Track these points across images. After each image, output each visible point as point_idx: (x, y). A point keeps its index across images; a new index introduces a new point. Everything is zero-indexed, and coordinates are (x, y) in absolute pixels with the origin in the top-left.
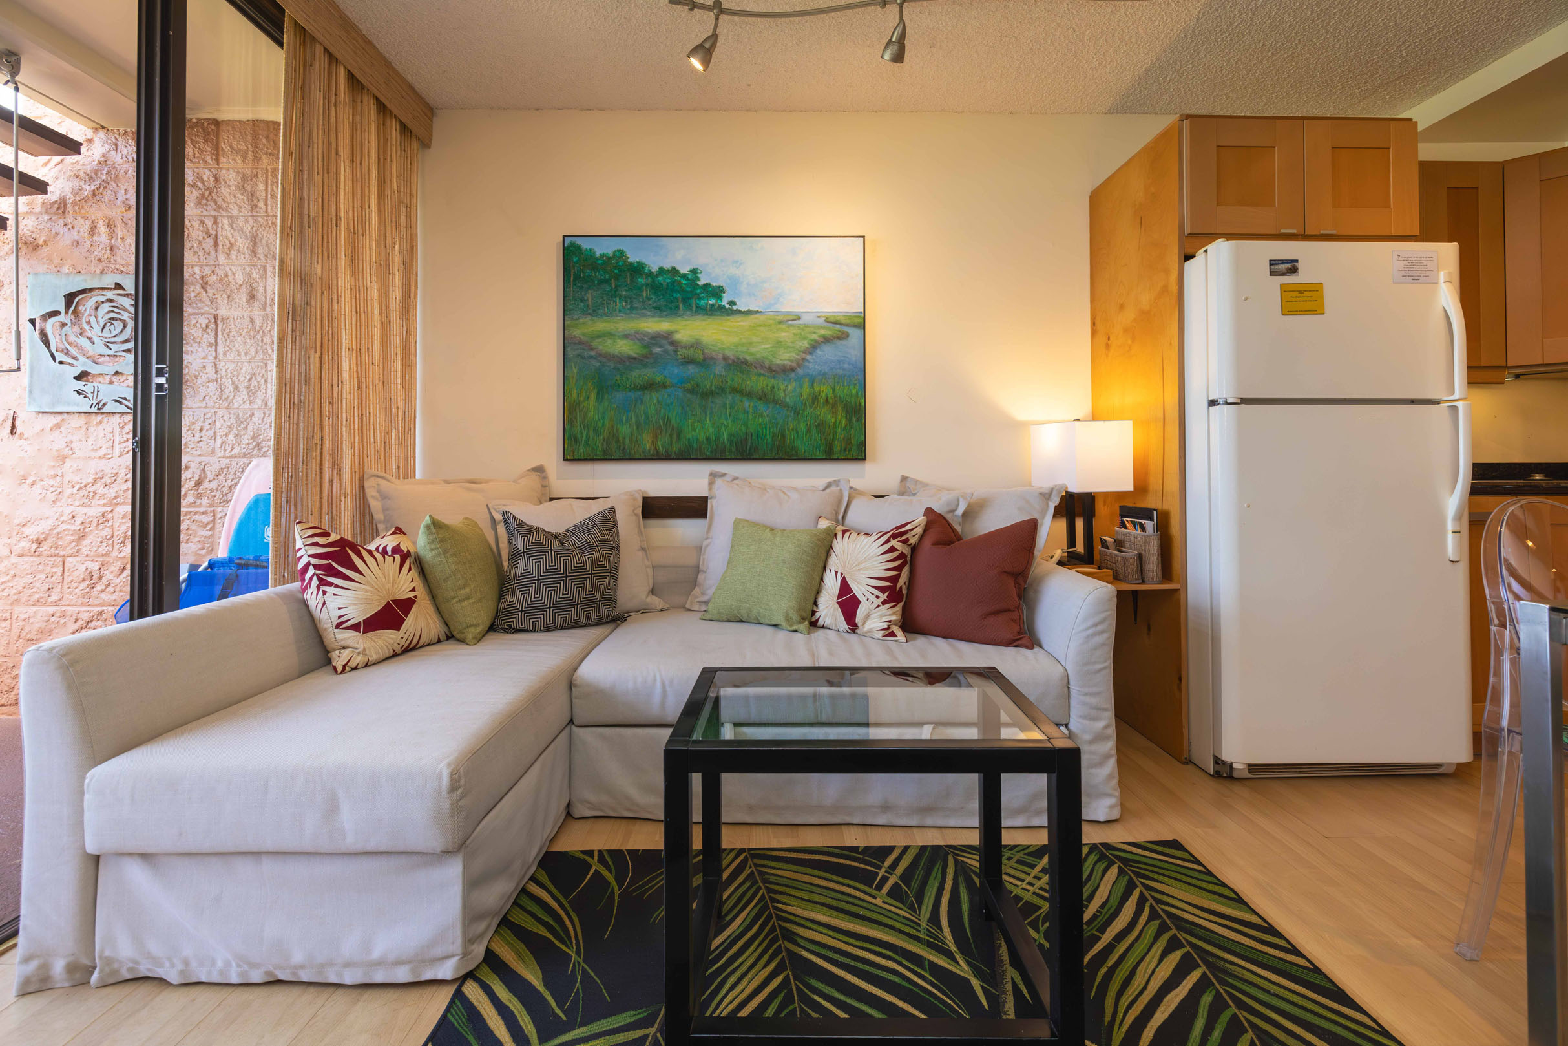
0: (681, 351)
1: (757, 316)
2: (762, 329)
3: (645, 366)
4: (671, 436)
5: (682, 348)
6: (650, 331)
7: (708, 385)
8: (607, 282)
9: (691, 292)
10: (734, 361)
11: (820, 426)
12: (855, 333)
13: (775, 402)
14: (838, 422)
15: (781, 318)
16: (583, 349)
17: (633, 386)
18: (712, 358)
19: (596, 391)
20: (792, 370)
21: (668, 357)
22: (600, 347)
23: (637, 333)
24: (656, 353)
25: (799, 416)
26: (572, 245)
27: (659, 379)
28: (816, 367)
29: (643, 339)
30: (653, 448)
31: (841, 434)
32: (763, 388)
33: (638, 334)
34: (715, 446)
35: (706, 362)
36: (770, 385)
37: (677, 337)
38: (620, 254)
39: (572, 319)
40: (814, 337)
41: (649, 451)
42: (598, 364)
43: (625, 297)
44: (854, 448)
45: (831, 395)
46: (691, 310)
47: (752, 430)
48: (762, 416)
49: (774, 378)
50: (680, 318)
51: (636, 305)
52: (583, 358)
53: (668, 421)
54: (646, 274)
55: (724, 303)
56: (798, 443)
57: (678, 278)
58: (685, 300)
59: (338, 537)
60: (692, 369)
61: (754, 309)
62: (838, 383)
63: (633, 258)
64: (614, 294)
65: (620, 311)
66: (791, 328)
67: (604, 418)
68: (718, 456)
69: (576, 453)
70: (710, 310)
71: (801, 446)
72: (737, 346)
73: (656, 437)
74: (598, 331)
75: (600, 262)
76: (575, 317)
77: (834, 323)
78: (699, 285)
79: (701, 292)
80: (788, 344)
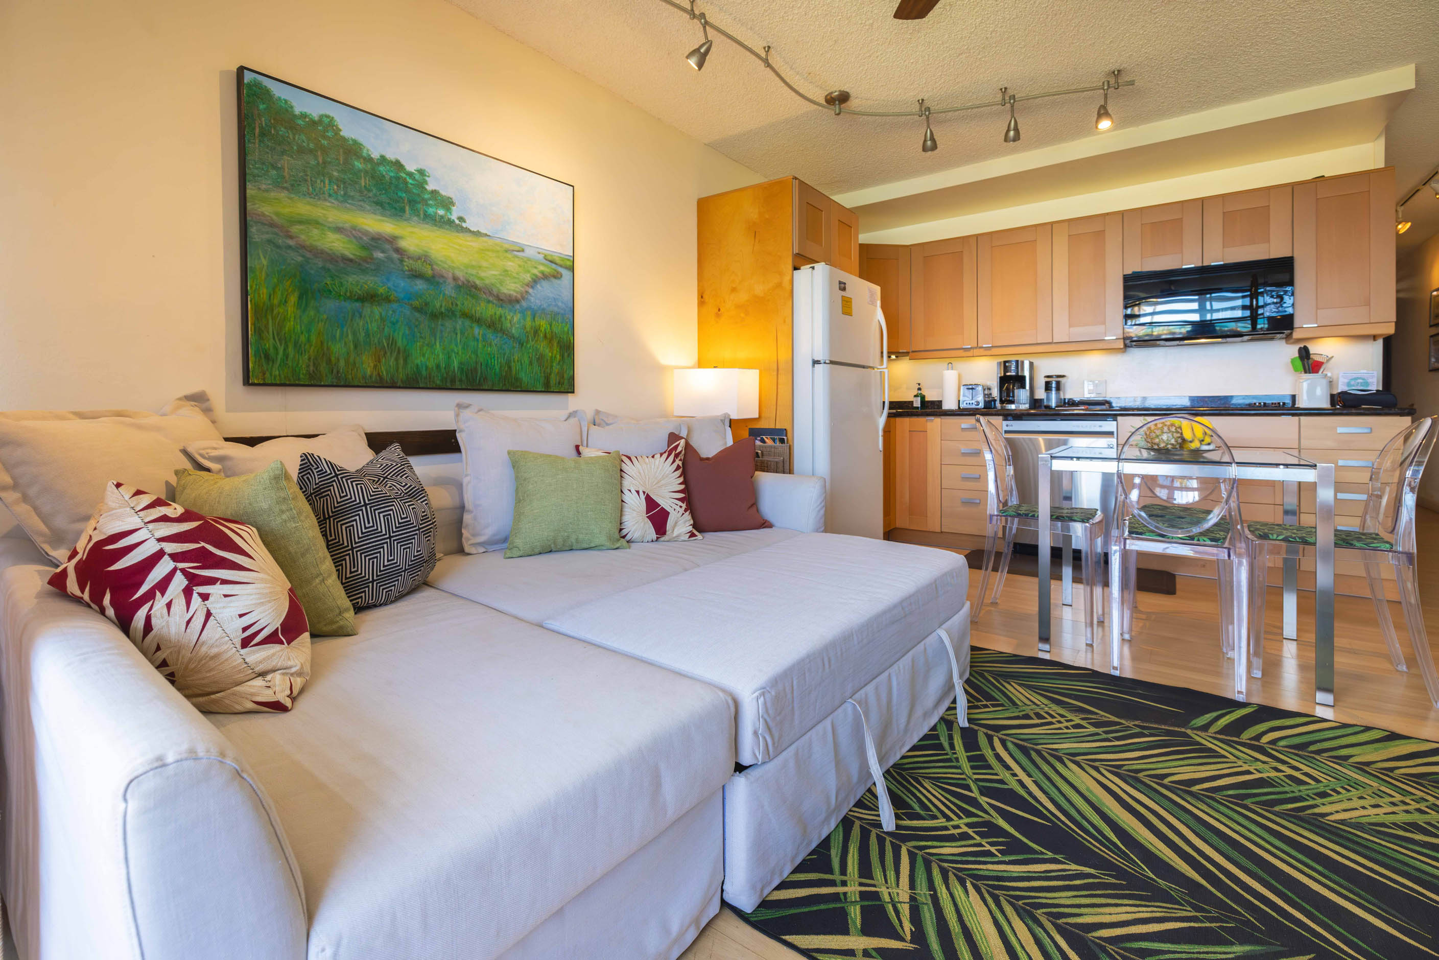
0: (407, 262)
1: (485, 239)
2: (490, 254)
3: (364, 271)
4: (397, 359)
5: (409, 258)
6: (370, 229)
7: (438, 305)
8: (311, 152)
9: (418, 195)
10: (463, 283)
11: (541, 358)
13: (503, 331)
14: (554, 356)
15: (507, 246)
16: (276, 234)
17: (348, 294)
18: (443, 277)
19: (296, 294)
20: (518, 301)
21: (392, 266)
22: (303, 237)
23: (354, 228)
24: (377, 258)
25: (523, 348)
26: (258, 85)
27: (381, 290)
28: (537, 301)
29: (361, 238)
30: (375, 373)
31: (556, 368)
32: (491, 316)
33: (355, 230)
34: (445, 375)
35: (434, 280)
36: (498, 313)
37: (403, 244)
38: (328, 121)
39: (259, 189)
40: (535, 271)
41: (371, 376)
42: (300, 259)
43: (337, 180)
44: (566, 382)
45: (548, 330)
46: (418, 216)
47: (482, 360)
48: (491, 345)
49: (502, 307)
53: (392, 342)
54: (365, 159)
55: (454, 217)
56: (522, 375)
57: (404, 175)
58: (412, 202)
60: (420, 285)
61: (483, 231)
63: (344, 132)
64: (318, 171)
65: (330, 195)
66: (517, 259)
67: (309, 331)
68: (449, 385)
69: (268, 375)
70: (436, 221)
71: (525, 377)
72: (464, 267)
73: (379, 361)
74: (299, 214)
75: (300, 122)
76: (264, 187)
77: (551, 262)
78: (426, 189)
79: (430, 199)
80: (514, 274)
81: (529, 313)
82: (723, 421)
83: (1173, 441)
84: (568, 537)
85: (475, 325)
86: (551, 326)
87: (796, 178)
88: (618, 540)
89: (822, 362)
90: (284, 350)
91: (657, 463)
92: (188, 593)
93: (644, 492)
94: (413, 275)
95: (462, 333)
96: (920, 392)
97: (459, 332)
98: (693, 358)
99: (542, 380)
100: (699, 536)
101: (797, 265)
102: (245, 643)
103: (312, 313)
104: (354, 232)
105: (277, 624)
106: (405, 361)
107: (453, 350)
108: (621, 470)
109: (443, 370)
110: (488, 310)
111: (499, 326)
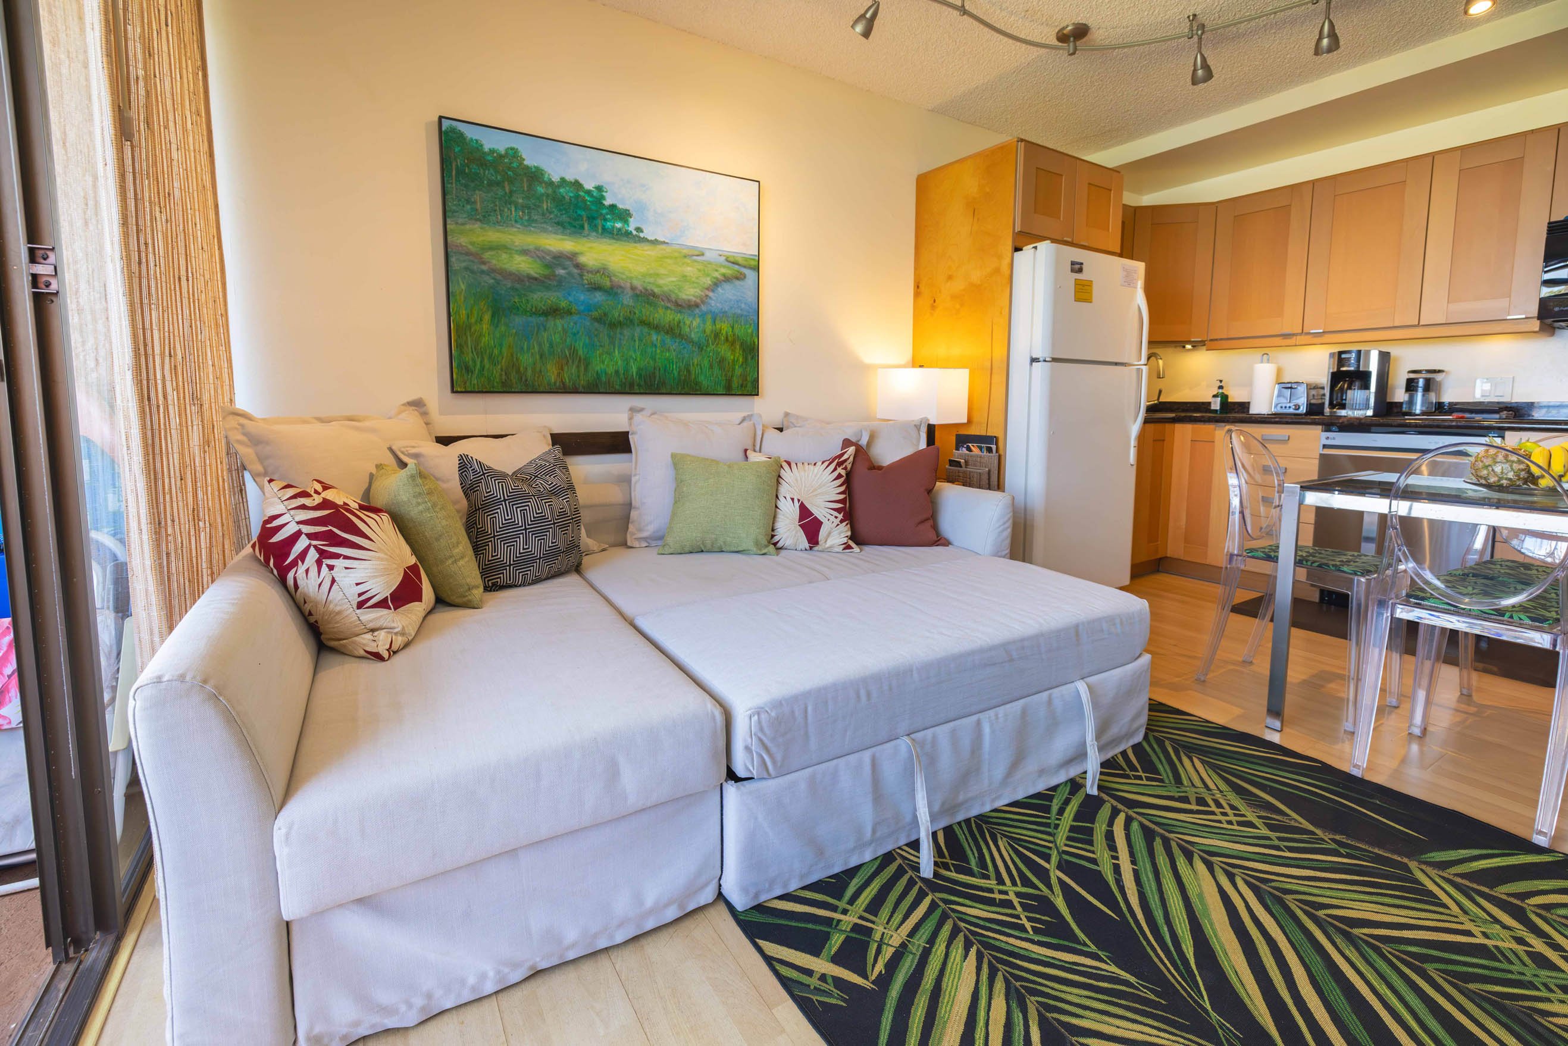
0: (588, 277)
1: (663, 247)
2: (669, 261)
3: (548, 288)
4: (578, 367)
5: (588, 272)
6: (552, 249)
7: (616, 315)
8: (498, 184)
9: (597, 211)
10: (641, 291)
11: (722, 361)
12: (750, 274)
13: (681, 336)
14: (736, 358)
15: (685, 251)
17: (534, 310)
18: (621, 287)
19: (490, 312)
20: (697, 306)
21: (573, 281)
22: (494, 262)
23: (537, 249)
25: (703, 352)
26: (451, 130)
27: (563, 304)
28: (718, 305)
29: (543, 257)
30: (559, 380)
31: (738, 371)
32: (670, 322)
33: (539, 251)
34: (624, 380)
35: (613, 291)
36: (677, 319)
37: (582, 259)
38: (514, 153)
39: (457, 223)
40: (716, 274)
41: (555, 383)
43: (522, 206)
44: (749, 385)
45: (730, 332)
46: (597, 231)
47: (660, 364)
48: (669, 350)
49: (680, 312)
50: (585, 240)
51: (535, 217)
52: (472, 272)
53: (574, 352)
54: (546, 183)
55: (631, 228)
56: (702, 378)
57: (582, 194)
58: (591, 219)
60: (599, 297)
62: (737, 321)
64: (508, 200)
65: (516, 221)
66: (696, 264)
67: (501, 345)
68: (627, 390)
69: (468, 384)
70: (617, 235)
71: (705, 382)
72: (644, 276)
73: (562, 368)
74: (490, 242)
75: (490, 158)
76: (460, 221)
77: (733, 263)
78: (604, 205)
79: (607, 214)
80: (693, 279)
81: (709, 316)
82: (918, 427)
83: (1511, 475)
84: (716, 539)
85: (653, 332)
86: (733, 328)
87: (1022, 140)
88: (767, 546)
89: (1041, 359)
90: (481, 362)
91: (816, 471)
92: (319, 563)
93: (799, 500)
94: (592, 288)
95: (640, 340)
96: (1221, 391)
97: (637, 340)
98: (907, 355)
99: (723, 383)
100: (856, 549)
101: (1019, 245)
102: (360, 605)
103: (503, 328)
104: (537, 252)
105: (387, 593)
106: (586, 369)
107: (631, 357)
108: (779, 476)
109: (622, 376)
110: (668, 317)
111: (677, 331)
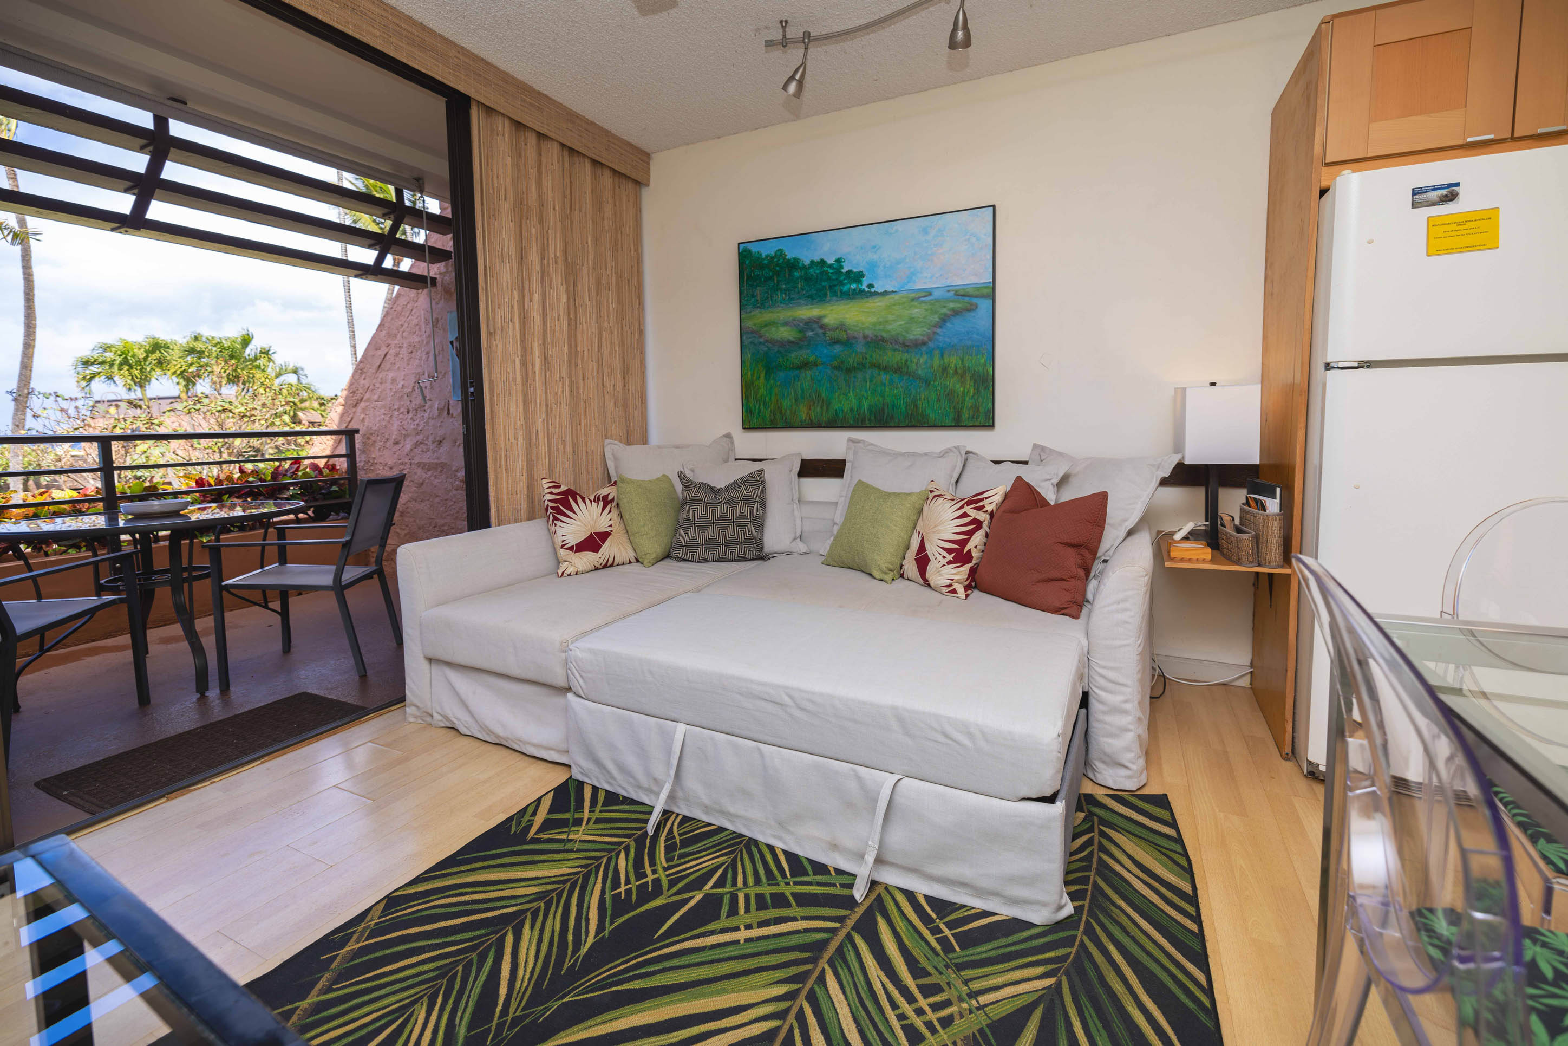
0: (829, 333)
1: (893, 296)
2: (897, 307)
3: (800, 348)
4: (822, 407)
5: (829, 330)
6: (804, 317)
8: (771, 278)
9: (837, 279)
10: (872, 339)
11: (950, 395)
12: (984, 304)
14: (966, 391)
15: (913, 295)
18: (855, 338)
20: (924, 343)
22: (767, 335)
23: (794, 320)
25: (930, 386)
26: (745, 250)
27: (812, 358)
31: (969, 402)
36: (904, 358)
37: (826, 321)
38: (780, 253)
39: (747, 312)
40: (944, 310)
42: (766, 349)
43: (785, 290)
45: (960, 365)
46: (837, 296)
49: (908, 352)
50: (827, 304)
51: (792, 296)
52: (755, 345)
54: (800, 268)
55: (864, 287)
56: (929, 411)
57: (826, 269)
58: (832, 287)
59: (566, 488)
60: (838, 349)
63: (790, 255)
64: (776, 289)
65: (781, 302)
66: (923, 305)
68: (860, 424)
70: (853, 294)
72: (875, 324)
73: (810, 409)
75: (765, 262)
76: (748, 310)
78: (842, 273)
79: (845, 279)
80: (921, 320)
81: (937, 352)
85: (882, 373)
86: (963, 361)
95: (871, 381)
97: (868, 380)
99: (952, 415)
103: (772, 382)
106: (828, 407)
107: (863, 396)
109: (855, 413)
111: (905, 370)
